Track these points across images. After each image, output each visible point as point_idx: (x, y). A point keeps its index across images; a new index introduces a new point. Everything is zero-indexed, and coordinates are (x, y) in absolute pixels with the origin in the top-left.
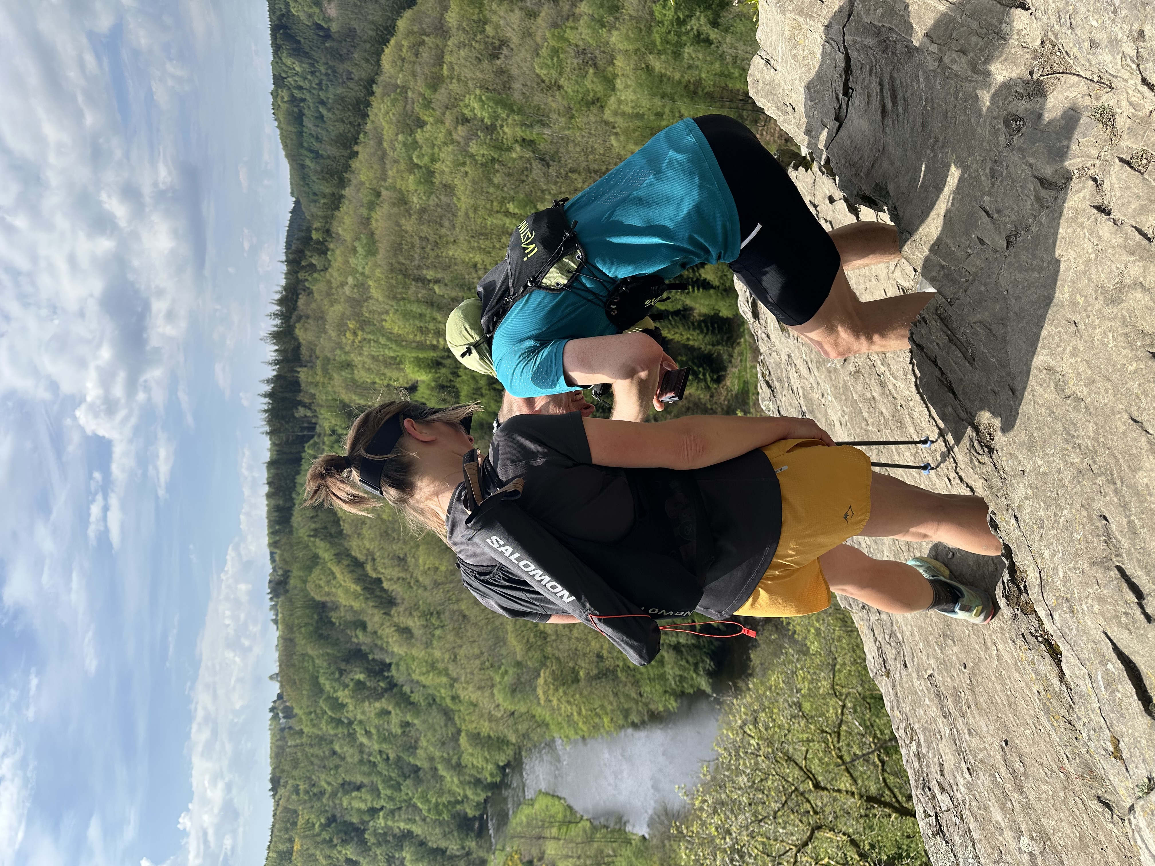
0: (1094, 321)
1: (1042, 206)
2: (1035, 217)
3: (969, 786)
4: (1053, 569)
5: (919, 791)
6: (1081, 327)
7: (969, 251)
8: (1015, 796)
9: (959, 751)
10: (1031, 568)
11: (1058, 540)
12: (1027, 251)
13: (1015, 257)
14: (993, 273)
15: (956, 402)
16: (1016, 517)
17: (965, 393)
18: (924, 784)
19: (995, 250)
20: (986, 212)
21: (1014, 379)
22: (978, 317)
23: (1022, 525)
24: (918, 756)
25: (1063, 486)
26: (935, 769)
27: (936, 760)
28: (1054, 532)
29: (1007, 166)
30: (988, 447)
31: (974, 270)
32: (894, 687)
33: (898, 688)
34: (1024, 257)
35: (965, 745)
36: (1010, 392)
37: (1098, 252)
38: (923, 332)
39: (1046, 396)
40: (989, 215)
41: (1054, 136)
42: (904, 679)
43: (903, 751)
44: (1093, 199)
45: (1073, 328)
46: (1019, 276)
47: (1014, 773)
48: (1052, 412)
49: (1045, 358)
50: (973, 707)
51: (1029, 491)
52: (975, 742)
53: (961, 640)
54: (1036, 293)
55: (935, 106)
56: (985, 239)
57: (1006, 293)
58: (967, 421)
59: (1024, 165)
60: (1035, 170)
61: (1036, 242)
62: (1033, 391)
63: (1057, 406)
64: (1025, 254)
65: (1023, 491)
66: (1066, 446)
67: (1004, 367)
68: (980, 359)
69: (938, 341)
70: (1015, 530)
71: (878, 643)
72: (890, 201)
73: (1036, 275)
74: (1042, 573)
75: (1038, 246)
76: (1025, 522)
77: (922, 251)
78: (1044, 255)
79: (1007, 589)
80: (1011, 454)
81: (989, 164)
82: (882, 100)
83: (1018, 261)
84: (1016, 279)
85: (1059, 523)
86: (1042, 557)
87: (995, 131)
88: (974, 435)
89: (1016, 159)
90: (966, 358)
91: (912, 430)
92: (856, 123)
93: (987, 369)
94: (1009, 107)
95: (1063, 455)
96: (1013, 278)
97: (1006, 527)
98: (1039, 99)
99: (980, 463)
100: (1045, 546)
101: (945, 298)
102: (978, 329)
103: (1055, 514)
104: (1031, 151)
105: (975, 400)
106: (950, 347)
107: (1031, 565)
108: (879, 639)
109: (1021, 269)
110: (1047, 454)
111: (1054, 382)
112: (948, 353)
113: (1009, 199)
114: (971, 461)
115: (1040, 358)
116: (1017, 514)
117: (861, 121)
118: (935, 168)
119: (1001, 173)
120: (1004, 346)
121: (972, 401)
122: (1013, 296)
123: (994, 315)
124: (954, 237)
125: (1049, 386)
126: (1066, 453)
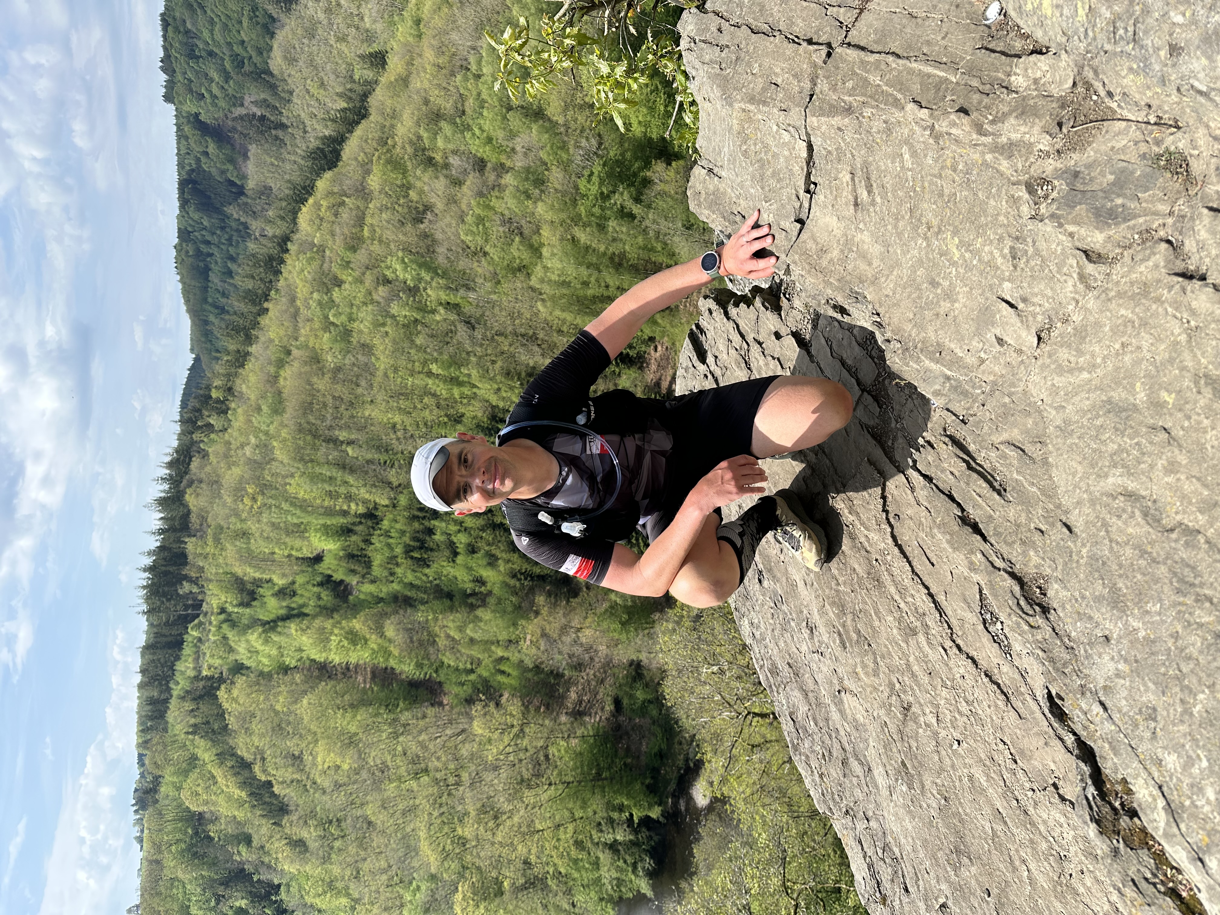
0: (1199, 423)
1: (1088, 287)
2: (1077, 302)
4: (1192, 786)
6: (1178, 433)
7: (982, 355)
10: (1141, 781)
11: (1194, 740)
12: (1069, 346)
13: (1050, 356)
14: (1020, 380)
15: (987, 546)
16: (1102, 704)
17: (998, 534)
19: (1020, 352)
20: (1007, 302)
21: (1067, 512)
22: (1005, 436)
23: (1116, 716)
25: (1189, 658)
28: (1183, 728)
29: (1034, 242)
30: (1039, 605)
31: (992, 378)
34: (1064, 354)
36: (1065, 530)
37: (1192, 333)
38: (930, 458)
39: (1130, 530)
40: (1012, 306)
41: (1101, 194)
42: (907, 908)
44: (1171, 266)
45: (1164, 436)
46: (1059, 381)
48: (1143, 553)
49: (1120, 481)
51: (1122, 666)
53: (979, 858)
54: (1088, 399)
55: (926, 184)
56: (1005, 338)
57: (1040, 403)
58: (1005, 571)
59: (1060, 236)
60: (1078, 240)
61: (1081, 334)
62: (1105, 525)
63: (1152, 543)
64: (1065, 350)
65: (1111, 666)
66: (1181, 599)
67: (1050, 497)
68: (1014, 488)
69: (952, 469)
70: (1102, 723)
71: (868, 859)
72: (870, 307)
73: (1085, 375)
74: (1165, 789)
75: (1085, 338)
76: (1120, 711)
77: (918, 361)
78: (1097, 349)
79: (1095, 808)
80: (1079, 613)
81: (1009, 243)
82: (854, 190)
83: (1056, 361)
84: (1053, 385)
85: (1191, 714)
86: (1160, 765)
87: (1015, 201)
88: (1017, 589)
89: (1049, 229)
90: (994, 488)
91: (893, 590)
92: (821, 222)
93: (1027, 502)
94: (1032, 170)
95: (1179, 612)
96: (1050, 383)
97: (1082, 717)
98: (1073, 155)
99: (1032, 627)
100: (1165, 748)
101: (955, 415)
102: (1007, 451)
103: (1181, 700)
104: (1070, 217)
105: (1014, 542)
106: (969, 476)
107: (1138, 776)
108: (869, 854)
109: (1060, 370)
110: (1147, 612)
111: (1141, 511)
112: (968, 484)
113: (1039, 283)
114: (1018, 624)
115: (1111, 480)
116: (1103, 699)
117: (828, 219)
118: (929, 259)
119: (1026, 251)
120: (1047, 470)
121: (1010, 544)
122: (1051, 406)
123: (1027, 432)
124: (961, 340)
125: (1132, 516)
126: (1183, 608)
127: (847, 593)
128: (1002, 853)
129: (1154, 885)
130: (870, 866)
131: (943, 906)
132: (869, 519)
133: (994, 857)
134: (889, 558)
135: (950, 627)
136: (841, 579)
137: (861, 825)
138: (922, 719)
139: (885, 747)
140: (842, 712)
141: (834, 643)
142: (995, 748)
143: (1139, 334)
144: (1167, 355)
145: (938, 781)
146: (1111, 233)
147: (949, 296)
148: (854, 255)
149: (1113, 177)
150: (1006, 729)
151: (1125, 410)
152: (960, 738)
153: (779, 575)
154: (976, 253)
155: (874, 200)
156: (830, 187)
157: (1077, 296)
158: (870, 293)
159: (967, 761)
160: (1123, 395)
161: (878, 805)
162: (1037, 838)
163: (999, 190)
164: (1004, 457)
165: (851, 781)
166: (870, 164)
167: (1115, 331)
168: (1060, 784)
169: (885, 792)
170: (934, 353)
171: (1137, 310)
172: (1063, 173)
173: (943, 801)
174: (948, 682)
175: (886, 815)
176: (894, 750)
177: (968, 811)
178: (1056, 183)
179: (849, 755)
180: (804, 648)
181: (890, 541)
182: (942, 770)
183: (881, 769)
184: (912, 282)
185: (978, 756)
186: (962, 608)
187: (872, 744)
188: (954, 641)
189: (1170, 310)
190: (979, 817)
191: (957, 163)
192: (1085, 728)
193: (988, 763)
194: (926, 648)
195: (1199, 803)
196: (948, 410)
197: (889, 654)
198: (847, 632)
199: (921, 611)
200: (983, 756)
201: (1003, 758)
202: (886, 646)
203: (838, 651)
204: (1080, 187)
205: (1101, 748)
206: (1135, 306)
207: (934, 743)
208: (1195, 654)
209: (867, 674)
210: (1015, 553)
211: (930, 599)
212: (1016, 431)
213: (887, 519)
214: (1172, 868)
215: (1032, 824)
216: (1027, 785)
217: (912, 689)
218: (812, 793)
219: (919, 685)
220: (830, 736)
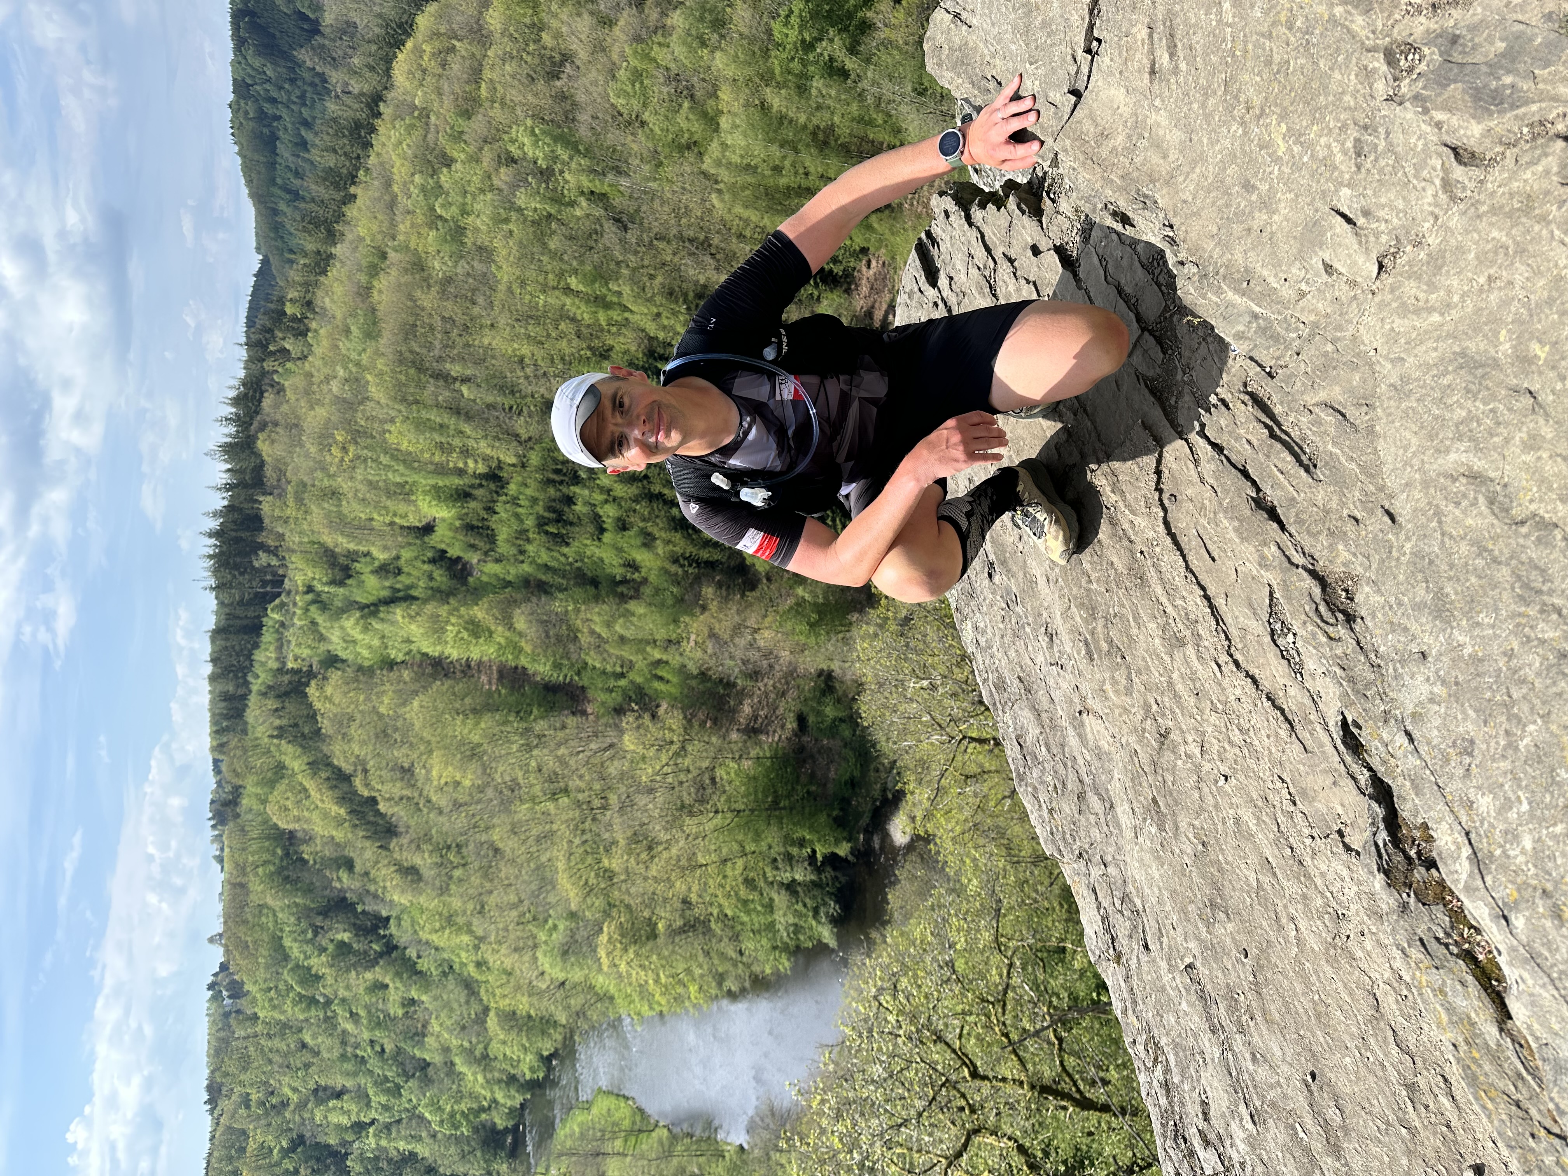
1: (1453, 199)
2: (1436, 218)
3: (1253, 1142)
4: (1506, 832)
5: (1169, 1143)
6: (1546, 398)
7: (1304, 286)
8: (1328, 1162)
9: (1236, 1087)
10: (1444, 826)
11: (1516, 779)
12: (1419, 278)
13: (1392, 291)
14: (1349, 321)
15: (1285, 537)
16: (1408, 734)
17: (1300, 522)
18: (1176, 1131)
19: (1353, 283)
20: (1344, 216)
21: (1391, 497)
22: (1322, 396)
23: (1423, 749)
24: (1166, 1086)
25: (1523, 681)
26: (1193, 1110)
27: (1195, 1095)
28: (1505, 765)
29: (1388, 133)
30: (1344, 612)
31: (1312, 318)
32: (1127, 979)
33: (1135, 982)
34: (1411, 288)
35: (1246, 1077)
36: (1386, 519)
38: (1223, 422)
39: (1469, 521)
40: (1349, 220)
41: (1484, 69)
42: (1145, 968)
43: (1142, 1078)
45: (1528, 401)
46: (1399, 324)
47: (1326, 1125)
48: (1482, 550)
49: (1464, 458)
50: (1259, 1019)
51: (1439, 689)
52: (1262, 1073)
53: (1239, 913)
54: (1436, 349)
55: (1250, 47)
56: (1336, 265)
57: (1372, 353)
58: (1305, 568)
59: (1423, 126)
60: (1447, 132)
61: (1437, 262)
62: (1439, 514)
63: (1495, 538)
64: (1413, 284)
65: (1425, 689)
66: (1523, 609)
67: (1372, 476)
68: (1327, 463)
69: (1249, 437)
70: (1405, 756)
71: (1102, 911)
72: (1161, 216)
73: (1436, 318)
74: (1473, 836)
75: (1441, 268)
76: (1429, 743)
77: (1219, 292)
78: (1455, 283)
79: (1385, 857)
80: (1392, 623)
81: (1353, 133)
82: (1152, 52)
83: (1400, 297)
84: (1393, 329)
85: (1517, 749)
86: (1471, 808)
87: (1367, 74)
88: (1317, 591)
89: (1409, 115)
90: (1300, 463)
91: (1159, 590)
92: (1103, 96)
93: (1341, 482)
94: (1395, 31)
95: (1518, 625)
96: (1388, 327)
97: (1382, 749)
98: (1453, 12)
99: (1331, 638)
100: (1479, 788)
101: (1260, 366)
102: (1322, 415)
103: (1507, 732)
104: (1440, 99)
105: (1319, 533)
106: (1271, 446)
107: (1442, 819)
108: (1104, 904)
109: (1404, 310)
110: (1478, 624)
111: (1487, 498)
112: (1268, 457)
113: (1388, 191)
114: (1314, 635)
115: (1452, 457)
116: (1409, 728)
117: (1113, 91)
118: (1244, 153)
119: (1376, 146)
120: (1372, 442)
121: (1314, 535)
122: (1386, 357)
123: (1351, 391)
124: (1277, 265)
125: (1474, 503)
126: (1524, 621)
127: (1100, 593)
128: (1266, 908)
129: (1447, 946)
130: (1105, 919)
131: (1190, 966)
132: (1136, 500)
133: (1257, 914)
134: (1158, 550)
135: (1227, 638)
136: (1094, 576)
137: (1096, 871)
138: (1182, 748)
139: (1133, 780)
140: (1082, 737)
141: (1079, 653)
142: (1271, 786)
143: (1512, 264)
144: (1546, 294)
145: (1196, 823)
146: (1492, 124)
147: (1267, 204)
148: (1145, 143)
149: (1504, 45)
150: (1287, 765)
151: (1482, 366)
152: (1228, 772)
153: (1015, 569)
154: (1308, 146)
155: (1177, 67)
156: (1119, 46)
157: (1437, 211)
158: (1162, 197)
159: (1234, 800)
160: (1482, 346)
161: (1119, 848)
162: (1311, 893)
163: (1348, 58)
164: (1319, 422)
165: (1087, 820)
166: (1176, 15)
167: (1482, 260)
168: (1347, 831)
169: (1129, 834)
170: (1240, 281)
171: (1514, 232)
172: (1436, 37)
173: (1200, 847)
174: (1220, 706)
175: (1128, 860)
176: (1145, 784)
177: (1230, 859)
178: (1426, 50)
179: (1087, 789)
180: (1040, 659)
181: (1161, 528)
182: (1202, 809)
183: (1126, 806)
184: (1220, 185)
185: (1248, 795)
186: (1246, 616)
187: (1116, 776)
188: (1231, 656)
189: (1557, 232)
190: (1243, 866)
191: (1295, 18)
192: (1384, 762)
193: (1260, 803)
194: (1195, 663)
195: (1512, 853)
196: (1251, 359)
197: (1148, 668)
198: (1096, 641)
199: (1192, 617)
200: (1255, 795)
201: (1280, 799)
202: (1144, 659)
203: (1083, 664)
204: (1457, 57)
205: (1399, 786)
206: (1512, 227)
207: (1195, 778)
208: (1531, 676)
209: (1117, 692)
210: (1319, 547)
211: (1206, 603)
212: (1337, 389)
213: (1160, 500)
214: (1471, 927)
215: (1308, 876)
216: (1306, 831)
217: (1172, 712)
218: (1038, 831)
219: (1182, 708)
220: (1065, 765)
